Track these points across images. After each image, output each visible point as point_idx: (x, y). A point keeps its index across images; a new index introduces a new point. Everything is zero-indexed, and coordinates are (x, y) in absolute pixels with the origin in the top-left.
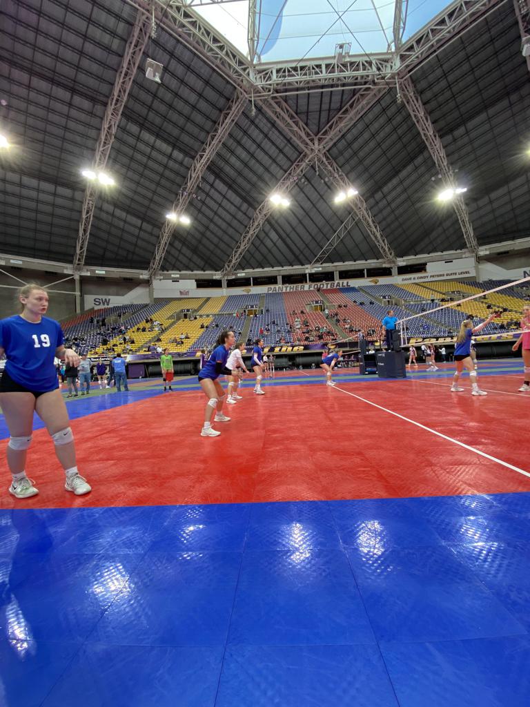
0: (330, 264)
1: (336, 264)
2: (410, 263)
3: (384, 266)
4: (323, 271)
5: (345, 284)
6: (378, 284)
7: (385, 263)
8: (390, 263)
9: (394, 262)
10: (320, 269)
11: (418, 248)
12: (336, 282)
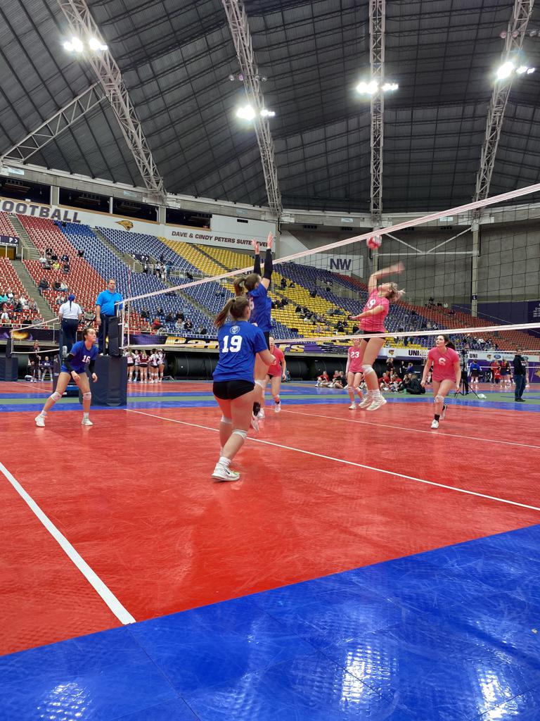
0: (44, 170)
1: (55, 172)
2: (188, 207)
3: (145, 200)
4: (28, 178)
5: (71, 216)
6: (131, 230)
7: (146, 195)
8: (155, 198)
9: (161, 199)
10: (22, 173)
11: (201, 186)
12: (53, 208)
